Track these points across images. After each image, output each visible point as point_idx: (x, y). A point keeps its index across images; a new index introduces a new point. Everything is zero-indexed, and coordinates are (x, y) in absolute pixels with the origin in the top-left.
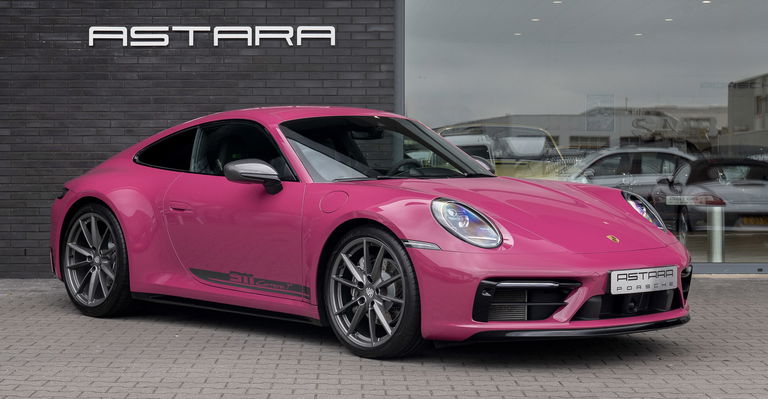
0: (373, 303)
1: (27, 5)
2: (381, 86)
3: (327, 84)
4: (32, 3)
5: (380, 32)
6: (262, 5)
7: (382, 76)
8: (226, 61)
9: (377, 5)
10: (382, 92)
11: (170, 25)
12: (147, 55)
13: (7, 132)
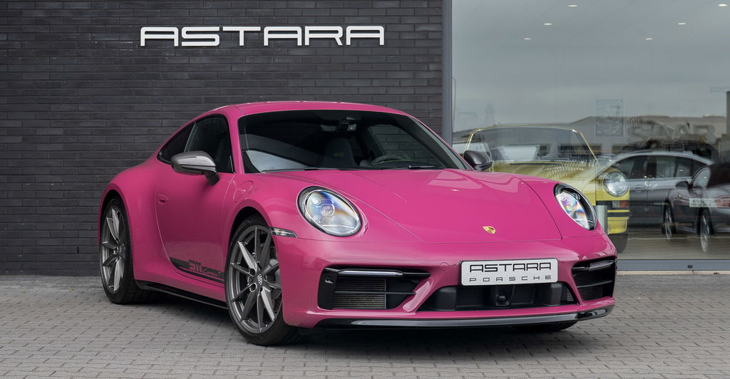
0: (262, 289)
1: (79, 5)
2: (429, 85)
3: (376, 83)
4: (85, 4)
5: (428, 31)
6: (312, 5)
7: (431, 75)
8: (277, 61)
9: (425, 5)
10: (431, 91)
11: (221, 25)
12: (198, 55)
13: (59, 132)
